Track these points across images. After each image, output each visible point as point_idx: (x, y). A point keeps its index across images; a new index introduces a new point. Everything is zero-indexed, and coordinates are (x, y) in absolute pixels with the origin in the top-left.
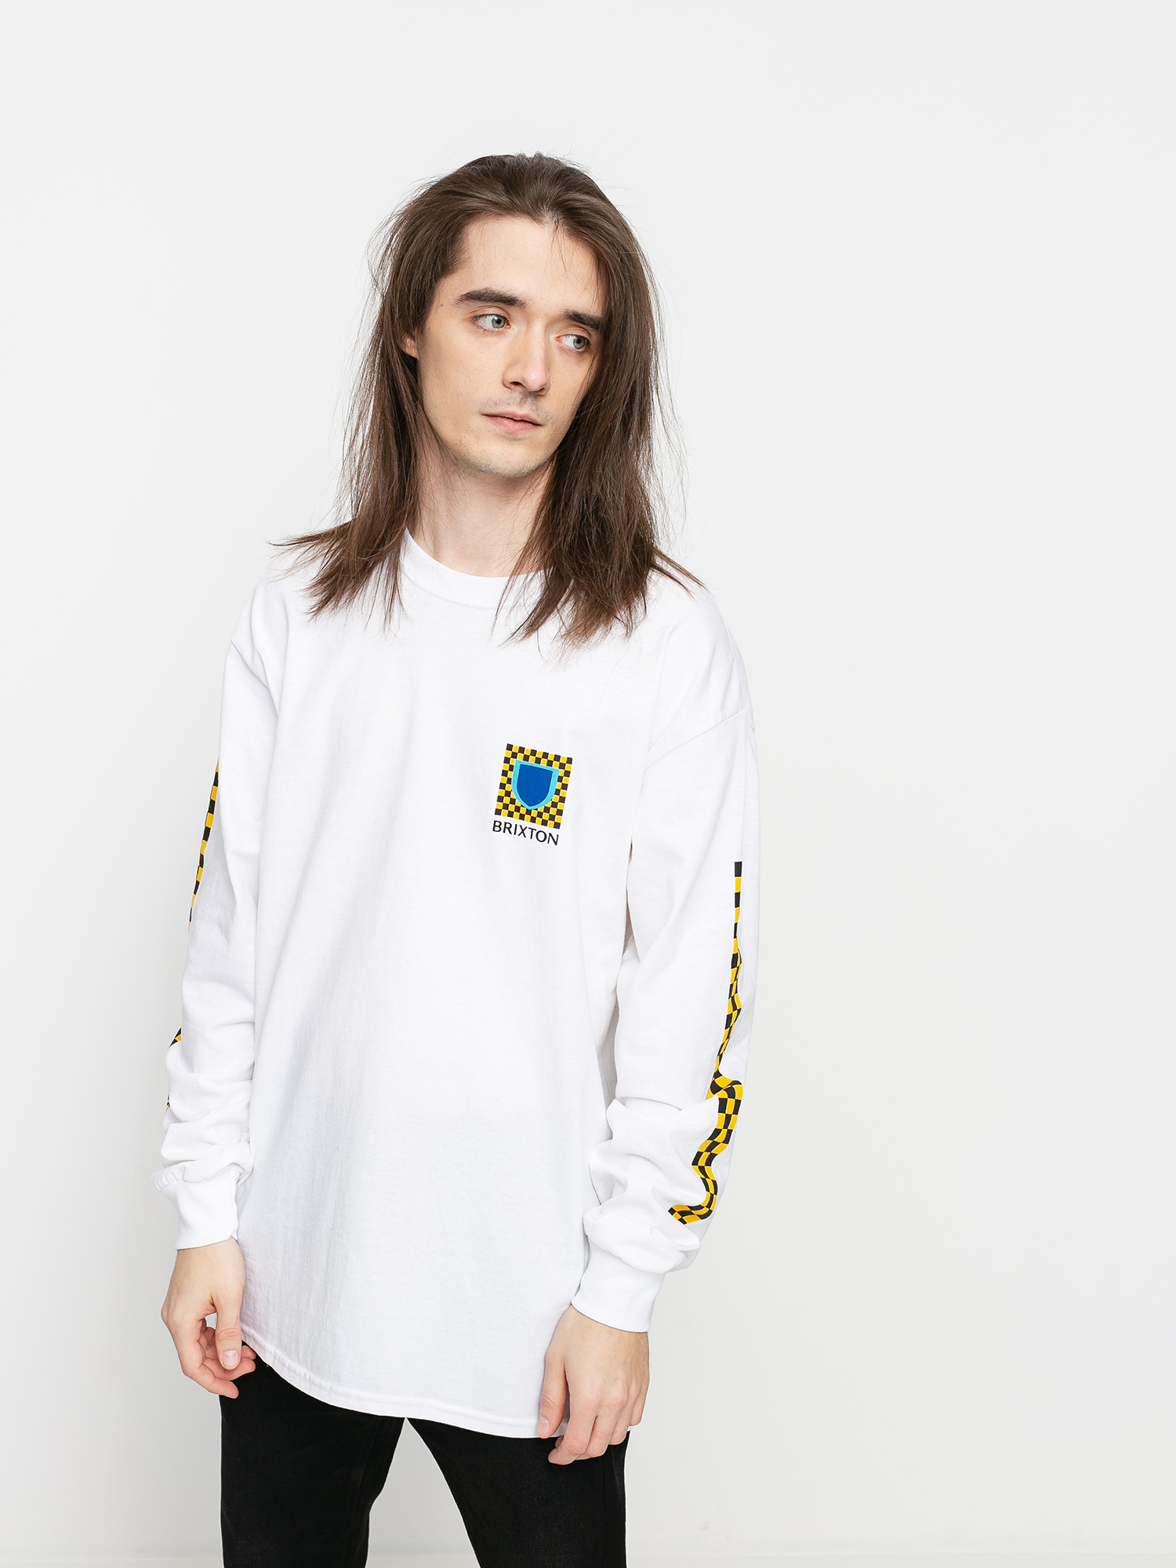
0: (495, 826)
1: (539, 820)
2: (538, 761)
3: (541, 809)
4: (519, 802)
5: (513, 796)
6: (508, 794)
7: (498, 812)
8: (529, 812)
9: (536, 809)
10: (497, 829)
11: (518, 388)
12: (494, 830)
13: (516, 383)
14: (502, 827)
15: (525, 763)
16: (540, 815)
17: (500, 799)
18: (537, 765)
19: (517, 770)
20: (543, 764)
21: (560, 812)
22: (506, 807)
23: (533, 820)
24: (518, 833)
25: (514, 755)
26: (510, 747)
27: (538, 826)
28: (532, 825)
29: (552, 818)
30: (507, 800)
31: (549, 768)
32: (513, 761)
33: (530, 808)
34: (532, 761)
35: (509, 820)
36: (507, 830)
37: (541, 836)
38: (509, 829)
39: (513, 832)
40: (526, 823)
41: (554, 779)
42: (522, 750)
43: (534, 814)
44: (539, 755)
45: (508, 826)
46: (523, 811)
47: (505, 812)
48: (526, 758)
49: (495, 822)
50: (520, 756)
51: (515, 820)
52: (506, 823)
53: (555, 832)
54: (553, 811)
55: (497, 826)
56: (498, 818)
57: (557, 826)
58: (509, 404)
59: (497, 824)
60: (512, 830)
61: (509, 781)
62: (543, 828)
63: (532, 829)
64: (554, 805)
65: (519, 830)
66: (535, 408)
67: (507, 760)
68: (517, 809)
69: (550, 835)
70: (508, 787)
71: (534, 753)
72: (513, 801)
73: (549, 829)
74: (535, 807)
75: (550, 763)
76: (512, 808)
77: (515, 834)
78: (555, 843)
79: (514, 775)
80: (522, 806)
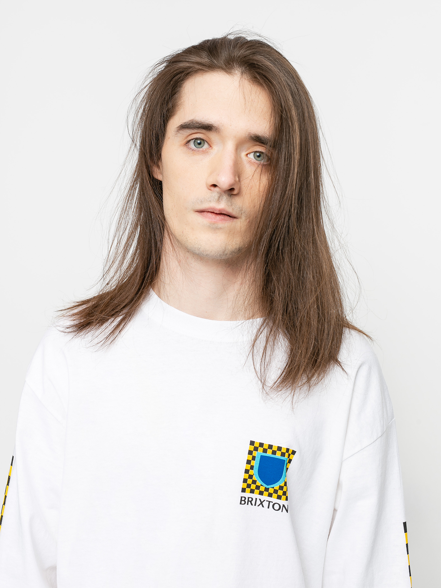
0: (241, 500)
1: (275, 495)
2: (274, 453)
3: (276, 487)
4: (259, 483)
5: (254, 478)
6: (251, 477)
7: (244, 490)
8: (267, 490)
9: (273, 488)
10: (243, 502)
11: (216, 189)
12: (241, 503)
13: (215, 186)
14: (246, 500)
15: (264, 454)
16: (276, 491)
17: (245, 481)
18: (273, 456)
19: (258, 459)
20: (278, 455)
22: (249, 486)
23: (270, 495)
24: (257, 504)
25: (256, 449)
26: (252, 443)
27: (274, 499)
28: (270, 499)
29: (284, 493)
30: (250, 481)
31: (282, 458)
32: (255, 453)
33: (267, 487)
34: (269, 453)
35: (251, 495)
36: (249, 502)
37: (277, 506)
38: (251, 502)
40: (265, 497)
42: (261, 445)
43: (271, 491)
44: (275, 449)
45: (250, 499)
46: (262, 489)
47: (248, 490)
48: (265, 451)
49: (242, 497)
50: (260, 449)
51: (256, 496)
52: (249, 498)
53: (286, 503)
54: (285, 488)
55: (243, 501)
56: (244, 494)
57: (288, 499)
58: (210, 201)
59: (243, 499)
60: (253, 502)
61: (252, 468)
62: (278, 501)
63: (269, 502)
65: (258, 502)
66: (230, 204)
67: (250, 453)
68: (258, 487)
69: (284, 506)
70: (251, 472)
71: (270, 447)
72: (254, 482)
73: (282, 502)
74: (272, 486)
75: (283, 454)
76: (253, 487)
77: (255, 505)
78: (287, 511)
79: (256, 463)
80: (261, 485)
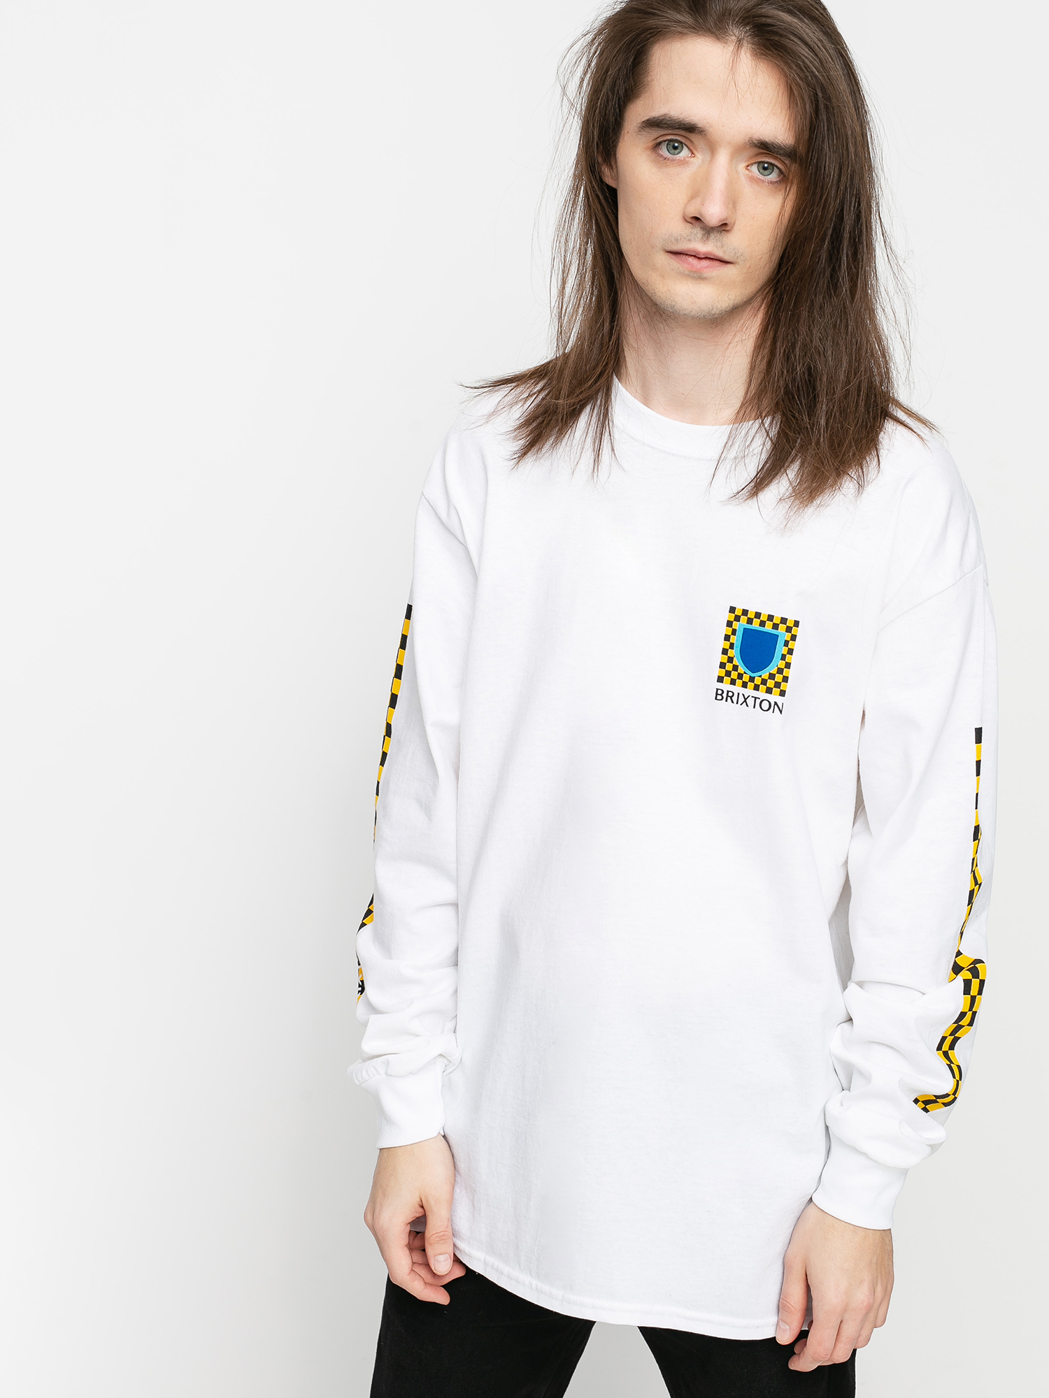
0: (717, 694)
1: (763, 688)
2: (762, 624)
3: (765, 676)
4: (742, 669)
5: (736, 662)
6: (730, 660)
7: (720, 679)
8: (752, 679)
9: (760, 676)
10: (719, 697)
11: (697, 224)
12: (716, 699)
13: (697, 219)
14: (725, 695)
15: (749, 626)
16: (764, 682)
17: (722, 665)
18: (761, 629)
19: (740, 633)
20: (768, 628)
21: (786, 679)
22: (728, 674)
23: (756, 688)
24: (740, 702)
25: (737, 619)
26: (732, 610)
27: (761, 694)
28: (756, 694)
29: (777, 685)
30: (729, 667)
31: (774, 632)
32: (736, 625)
33: (753, 675)
34: (756, 625)
35: (731, 688)
36: (729, 698)
37: (766, 705)
38: (731, 697)
39: (735, 701)
40: (749, 691)
41: (780, 643)
42: (745, 612)
43: (758, 681)
44: (764, 618)
45: (730, 694)
46: (746, 678)
47: (727, 679)
48: (750, 621)
49: (717, 689)
50: (744, 619)
51: (737, 689)
52: (728, 692)
53: (780, 700)
54: (779, 678)
55: (719, 695)
56: (720, 686)
57: (783, 693)
58: (690, 240)
59: (720, 692)
60: (735, 699)
61: (732, 646)
62: (768, 696)
63: (756, 698)
64: (780, 671)
65: (741, 700)
66: (719, 244)
67: (729, 624)
68: (740, 676)
69: (776, 703)
70: (731, 653)
71: (758, 615)
72: (735, 668)
73: (774, 697)
74: (759, 674)
75: (775, 627)
76: (734, 675)
77: (737, 703)
78: (781, 712)
79: (737, 640)
80: (745, 673)
